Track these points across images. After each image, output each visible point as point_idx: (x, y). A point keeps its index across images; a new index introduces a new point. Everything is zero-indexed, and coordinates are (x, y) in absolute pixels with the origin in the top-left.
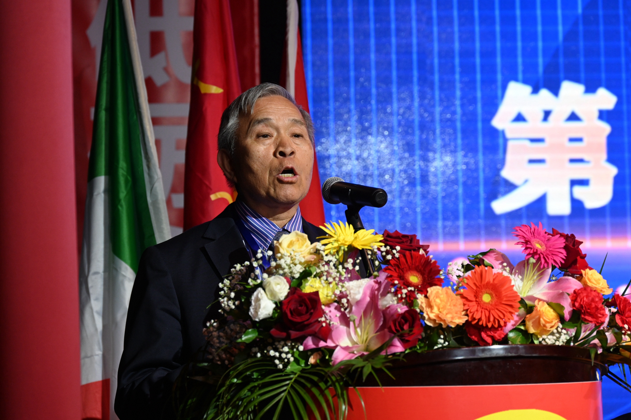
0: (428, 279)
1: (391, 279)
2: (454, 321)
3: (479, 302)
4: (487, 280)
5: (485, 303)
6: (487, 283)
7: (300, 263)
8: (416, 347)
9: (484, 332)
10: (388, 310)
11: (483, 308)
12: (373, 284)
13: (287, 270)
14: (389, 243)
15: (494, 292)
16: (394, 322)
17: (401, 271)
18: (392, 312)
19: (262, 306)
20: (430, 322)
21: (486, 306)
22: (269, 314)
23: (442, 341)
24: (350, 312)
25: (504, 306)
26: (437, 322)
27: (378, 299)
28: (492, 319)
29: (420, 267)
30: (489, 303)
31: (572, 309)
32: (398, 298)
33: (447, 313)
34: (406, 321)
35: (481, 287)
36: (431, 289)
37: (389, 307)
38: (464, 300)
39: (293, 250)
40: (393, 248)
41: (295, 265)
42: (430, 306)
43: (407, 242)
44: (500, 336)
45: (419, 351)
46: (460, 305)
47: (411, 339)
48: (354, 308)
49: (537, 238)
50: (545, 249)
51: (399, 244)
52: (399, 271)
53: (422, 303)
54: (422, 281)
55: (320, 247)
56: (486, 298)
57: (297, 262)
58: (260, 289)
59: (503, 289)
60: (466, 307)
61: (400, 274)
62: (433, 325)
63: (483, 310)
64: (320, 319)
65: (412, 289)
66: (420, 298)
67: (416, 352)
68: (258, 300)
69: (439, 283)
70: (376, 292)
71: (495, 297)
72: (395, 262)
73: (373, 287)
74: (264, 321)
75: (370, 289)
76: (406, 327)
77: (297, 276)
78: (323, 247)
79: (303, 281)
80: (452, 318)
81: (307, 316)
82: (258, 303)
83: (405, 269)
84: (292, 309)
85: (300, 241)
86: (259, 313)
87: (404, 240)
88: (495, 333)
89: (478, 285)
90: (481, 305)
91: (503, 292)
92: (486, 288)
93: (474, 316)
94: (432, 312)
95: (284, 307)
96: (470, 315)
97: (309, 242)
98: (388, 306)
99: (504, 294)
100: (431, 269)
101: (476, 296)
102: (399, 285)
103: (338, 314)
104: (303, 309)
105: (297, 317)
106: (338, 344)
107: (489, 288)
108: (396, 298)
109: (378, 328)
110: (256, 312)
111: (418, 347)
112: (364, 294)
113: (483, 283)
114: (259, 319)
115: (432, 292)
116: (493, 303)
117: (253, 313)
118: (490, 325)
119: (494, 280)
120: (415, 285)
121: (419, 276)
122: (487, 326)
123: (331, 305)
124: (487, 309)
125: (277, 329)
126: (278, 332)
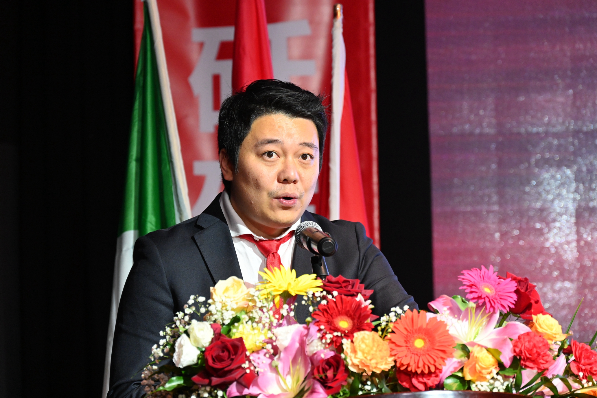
0: (357, 324)
1: (318, 324)
2: (379, 366)
3: (410, 348)
4: (419, 325)
5: (416, 348)
6: (419, 328)
7: (233, 309)
8: (339, 393)
9: (414, 378)
10: (315, 356)
11: (413, 354)
12: (303, 329)
13: (218, 316)
15: (428, 337)
16: (318, 368)
17: (330, 317)
18: (319, 358)
19: (184, 352)
20: (354, 368)
21: (417, 352)
22: (193, 362)
23: (367, 387)
25: (436, 351)
26: (360, 367)
27: (306, 345)
28: (421, 365)
29: (351, 312)
30: (421, 349)
31: (512, 355)
32: (323, 343)
33: (371, 358)
34: (330, 367)
35: (413, 332)
36: (357, 334)
38: (393, 345)
39: (226, 297)
40: (329, 293)
41: (227, 310)
42: (354, 351)
43: (346, 287)
44: (433, 383)
46: (386, 350)
47: (335, 385)
48: (282, 355)
49: (486, 282)
50: (494, 293)
52: (327, 315)
53: (347, 348)
54: (350, 327)
55: (254, 293)
57: (229, 308)
58: (185, 335)
59: (437, 334)
60: (394, 353)
61: (329, 319)
62: (357, 370)
63: (413, 356)
64: (243, 366)
65: (339, 334)
66: (346, 343)
68: (181, 346)
70: (305, 338)
71: (428, 342)
72: (324, 307)
73: (302, 333)
74: (188, 368)
75: (299, 335)
76: (330, 374)
77: (227, 322)
79: (231, 327)
80: (377, 364)
81: (228, 362)
82: (180, 349)
83: (334, 314)
84: (214, 355)
85: (236, 287)
86: (182, 360)
88: (429, 379)
89: (409, 330)
90: (412, 350)
92: (419, 333)
93: (402, 362)
94: (355, 358)
95: (207, 353)
96: (398, 361)
97: (244, 288)
98: (315, 352)
99: (437, 338)
100: (360, 314)
101: (406, 342)
102: (325, 331)
104: (226, 354)
105: (218, 364)
107: (422, 334)
108: (321, 343)
110: (179, 359)
111: (342, 394)
112: (293, 340)
113: (415, 328)
114: (182, 366)
116: (426, 349)
117: (176, 359)
118: (419, 371)
119: (427, 325)
120: (343, 330)
121: (349, 321)
122: (416, 372)
123: (260, 352)
124: (417, 355)
125: (200, 376)
126: (200, 379)
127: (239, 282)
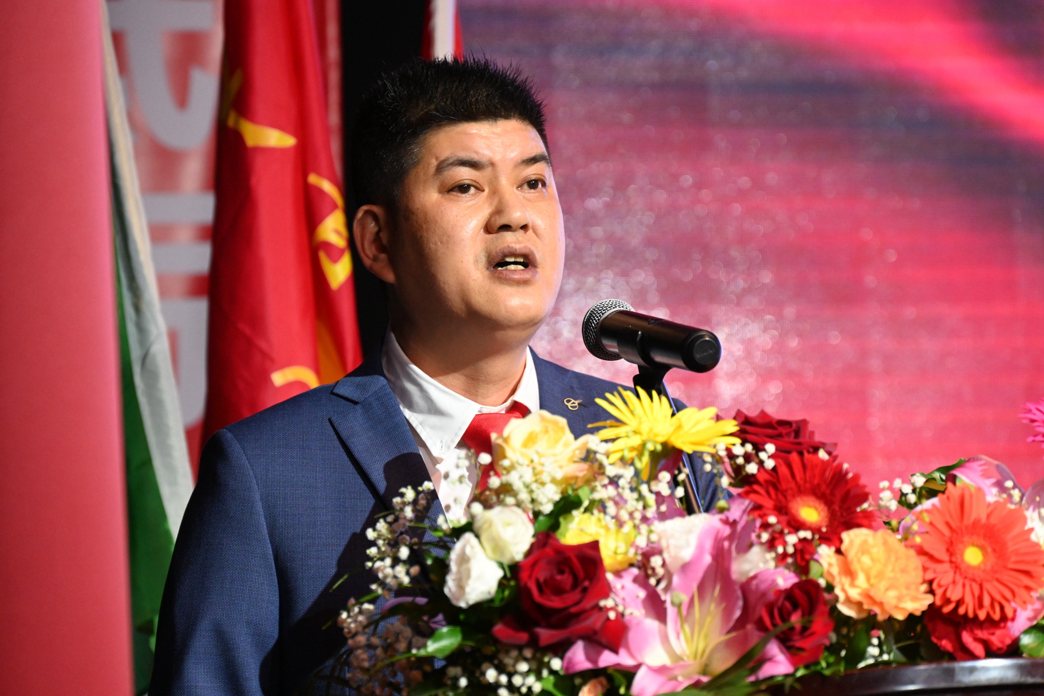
0: (842, 514)
1: (761, 512)
2: (902, 605)
3: (957, 565)
4: (974, 517)
5: (969, 567)
6: (973, 523)
7: (554, 481)
8: (818, 663)
9: (967, 631)
10: (754, 582)
11: (966, 578)
12: (719, 525)
13: (524, 496)
14: (749, 437)
15: (990, 543)
16: (770, 607)
17: (780, 497)
18: (763, 587)
19: (474, 574)
20: (850, 608)
21: (973, 574)
22: (489, 593)
23: (873, 651)
24: (667, 589)
25: (1012, 573)
26: (866, 607)
27: (730, 558)
28: (987, 601)
29: (823, 487)
30: (977, 568)
32: (777, 555)
33: (886, 587)
34: (795, 607)
35: (962, 531)
36: (849, 536)
37: (755, 577)
38: (924, 558)
39: (537, 453)
40: (758, 448)
41: (543, 484)
42: (848, 571)
43: (788, 434)
44: (1002, 642)
45: (827, 672)
46: (915, 569)
47: (807, 644)
48: (676, 580)
51: (772, 438)
52: (777, 495)
53: (830, 565)
54: (826, 519)
55: (597, 445)
56: (973, 556)
57: (545, 478)
58: (468, 536)
59: (1009, 536)
60: (929, 576)
61: (780, 502)
62: (856, 613)
63: (967, 583)
64: (602, 603)
65: (807, 534)
66: (825, 553)
67: (819, 674)
68: (464, 559)
69: (865, 522)
70: (726, 544)
71: (991, 555)
72: (767, 477)
73: (718, 533)
74: (478, 607)
75: (712, 537)
76: (796, 619)
77: (547, 508)
78: (604, 444)
79: (561, 520)
80: (900, 598)
81: (576, 595)
82: (464, 567)
83: (790, 492)
84: (542, 579)
85: (551, 433)
86: (468, 589)
87: (782, 430)
88: (993, 634)
89: (954, 526)
90: (963, 571)
91: (1010, 544)
92: (972, 534)
93: (948, 594)
94: (852, 585)
95: (524, 575)
96: (939, 592)
97: (571, 436)
98: (752, 574)
99: (1011, 547)
100: (848, 492)
101: (951, 552)
102: (778, 528)
103: (642, 594)
104: (565, 579)
105: (553, 598)
106: (640, 660)
107: (978, 535)
108: (773, 555)
109: (732, 624)
110: (461, 587)
111: (824, 664)
112: (700, 548)
113: (966, 522)
114: (467, 603)
115: (851, 542)
116: (989, 567)
117: (453, 589)
118: (982, 615)
119: (989, 516)
120: (814, 526)
121: (822, 507)
122: (976, 616)
123: (624, 574)
124: (974, 580)
125: (507, 624)
126: (511, 632)
127: (556, 423)
